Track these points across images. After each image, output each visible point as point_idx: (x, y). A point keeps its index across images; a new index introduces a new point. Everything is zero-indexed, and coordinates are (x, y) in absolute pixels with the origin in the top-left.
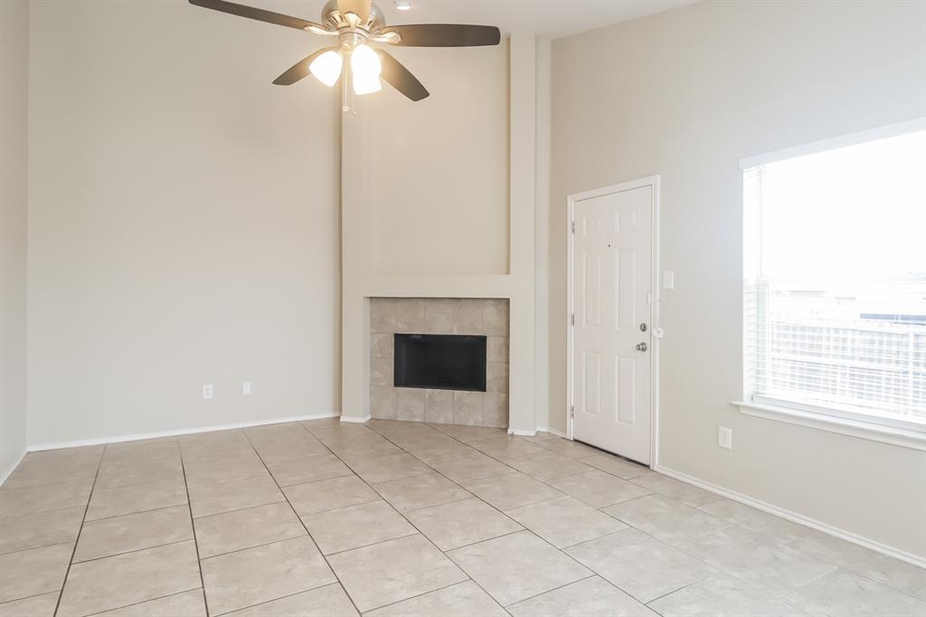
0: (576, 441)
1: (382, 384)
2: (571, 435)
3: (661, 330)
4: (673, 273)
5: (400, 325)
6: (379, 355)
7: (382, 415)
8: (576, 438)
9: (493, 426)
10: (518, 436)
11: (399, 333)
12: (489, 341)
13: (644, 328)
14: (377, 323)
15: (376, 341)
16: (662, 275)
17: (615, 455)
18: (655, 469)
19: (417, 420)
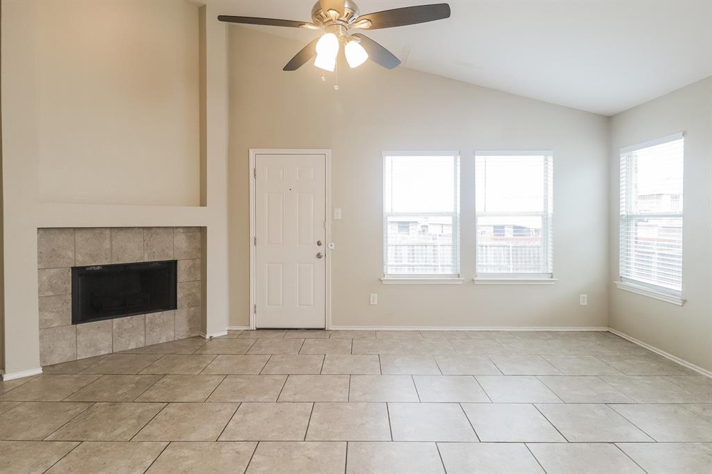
0: (258, 329)
1: (55, 325)
2: (253, 327)
3: (332, 244)
4: (340, 210)
5: (80, 258)
6: (51, 294)
7: (55, 360)
8: (258, 327)
9: (185, 337)
10: (215, 338)
11: (78, 265)
12: (179, 264)
13: (319, 244)
14: (47, 259)
15: (45, 278)
16: (333, 211)
17: (297, 329)
18: (330, 329)
19: (103, 353)
